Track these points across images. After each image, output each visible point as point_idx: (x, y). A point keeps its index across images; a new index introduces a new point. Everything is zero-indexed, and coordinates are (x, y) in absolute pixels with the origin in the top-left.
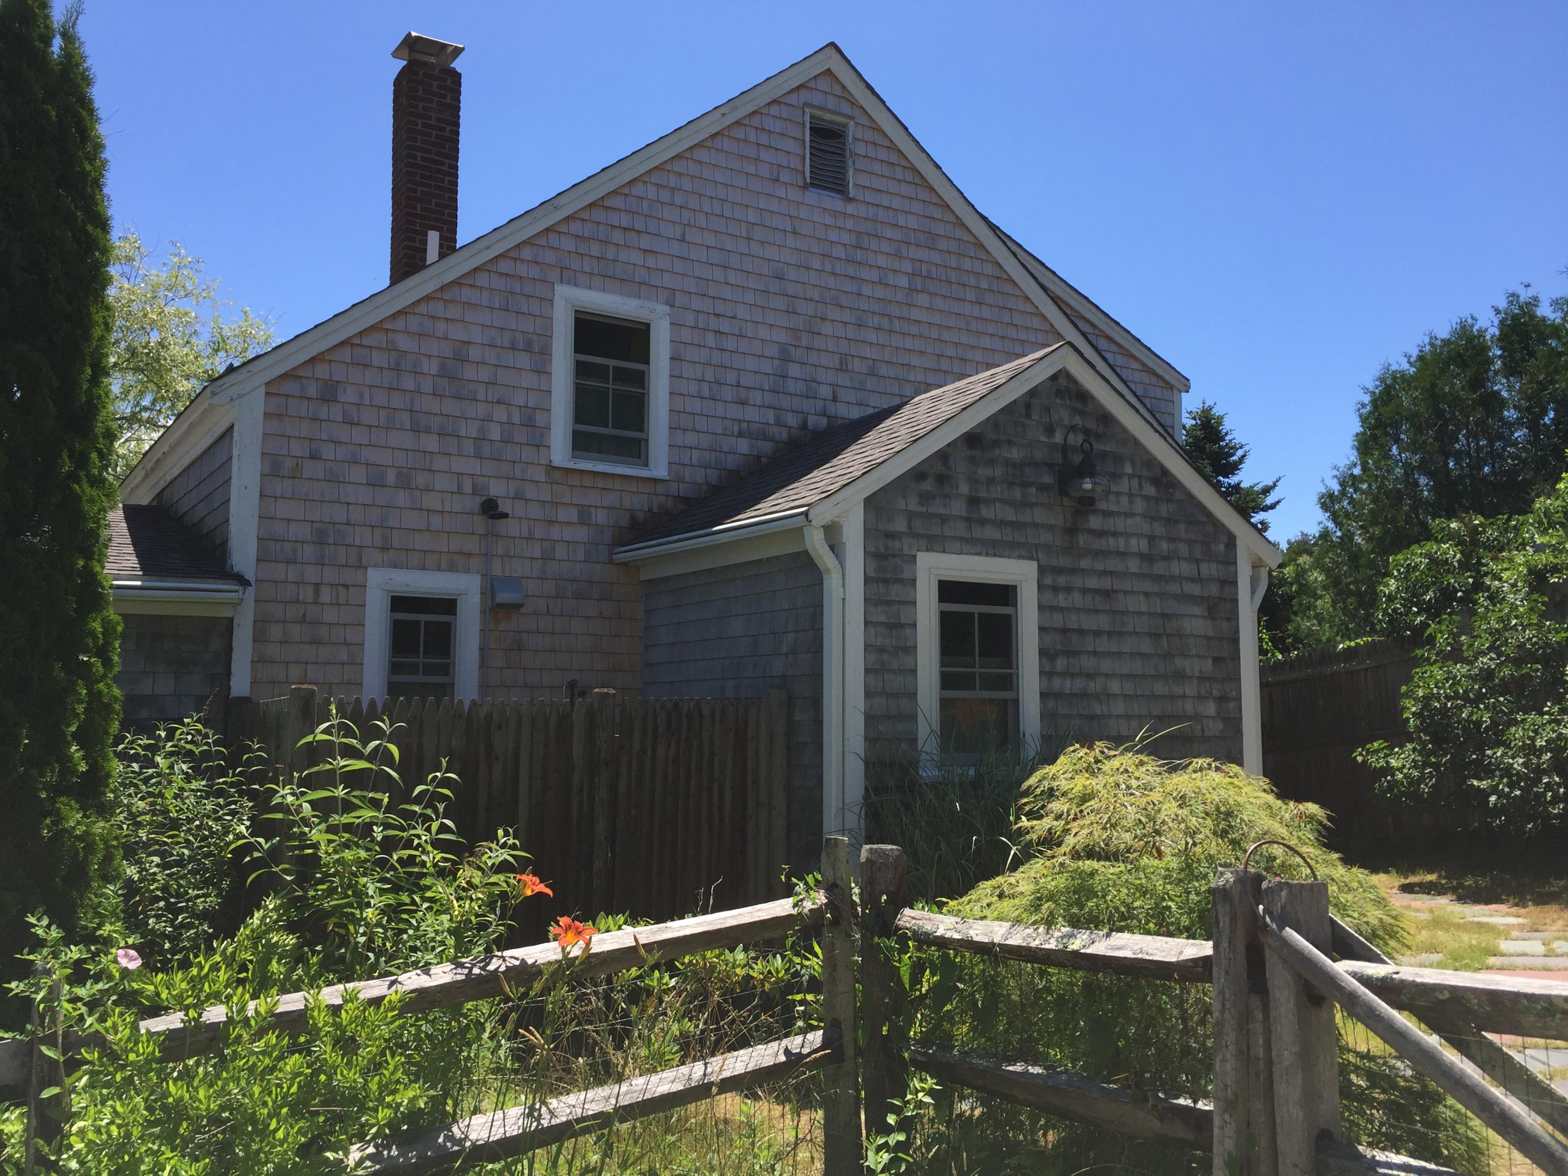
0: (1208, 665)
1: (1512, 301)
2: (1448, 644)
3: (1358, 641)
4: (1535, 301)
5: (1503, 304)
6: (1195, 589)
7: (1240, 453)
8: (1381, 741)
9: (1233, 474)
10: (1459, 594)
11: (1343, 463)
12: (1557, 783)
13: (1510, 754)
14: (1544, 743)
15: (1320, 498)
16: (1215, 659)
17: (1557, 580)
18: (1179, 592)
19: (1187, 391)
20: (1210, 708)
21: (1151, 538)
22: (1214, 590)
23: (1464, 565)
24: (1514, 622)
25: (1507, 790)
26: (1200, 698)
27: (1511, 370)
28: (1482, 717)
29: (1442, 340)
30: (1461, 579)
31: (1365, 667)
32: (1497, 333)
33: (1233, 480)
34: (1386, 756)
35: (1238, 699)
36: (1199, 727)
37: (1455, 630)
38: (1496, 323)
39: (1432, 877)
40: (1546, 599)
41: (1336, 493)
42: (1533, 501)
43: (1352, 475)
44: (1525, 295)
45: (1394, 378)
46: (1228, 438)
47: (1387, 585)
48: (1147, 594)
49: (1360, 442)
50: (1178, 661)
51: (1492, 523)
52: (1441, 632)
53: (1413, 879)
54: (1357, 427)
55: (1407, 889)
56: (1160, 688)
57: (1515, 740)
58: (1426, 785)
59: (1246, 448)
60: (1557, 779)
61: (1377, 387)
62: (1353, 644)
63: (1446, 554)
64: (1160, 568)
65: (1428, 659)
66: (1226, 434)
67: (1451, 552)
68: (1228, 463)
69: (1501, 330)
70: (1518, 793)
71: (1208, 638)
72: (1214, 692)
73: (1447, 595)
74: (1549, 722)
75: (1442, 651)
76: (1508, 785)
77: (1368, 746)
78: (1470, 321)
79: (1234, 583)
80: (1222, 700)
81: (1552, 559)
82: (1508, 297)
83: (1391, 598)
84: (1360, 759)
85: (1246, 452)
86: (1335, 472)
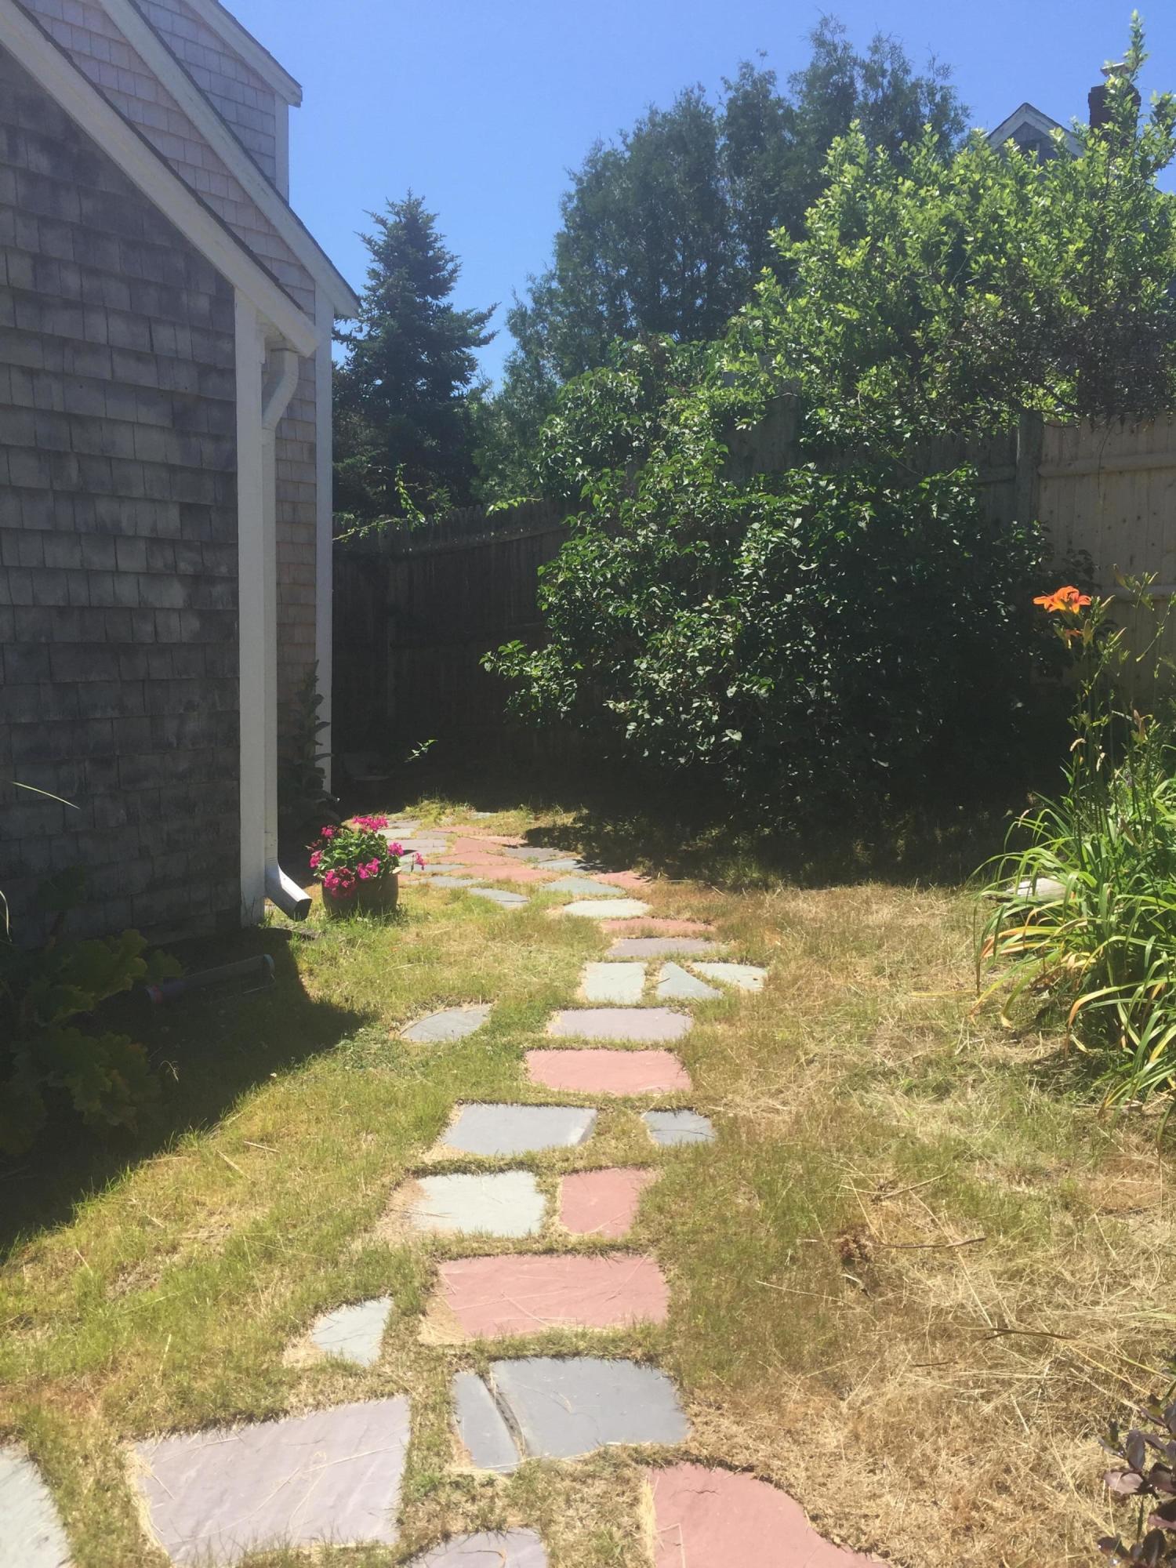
0: (170, 520)
1: (745, 74)
2: (608, 510)
3: (512, 501)
4: (770, 78)
5: (734, 78)
6: (147, 377)
7: (450, 266)
8: (517, 642)
9: (443, 294)
10: (635, 444)
11: (540, 272)
12: (709, 708)
13: (656, 666)
14: (696, 654)
15: (511, 318)
16: (186, 509)
17: (744, 427)
18: (108, 376)
19: (298, 105)
20: (175, 595)
21: (40, 261)
22: (183, 380)
23: (644, 405)
24: (686, 482)
25: (647, 716)
26: (151, 575)
27: (738, 167)
28: (629, 613)
29: (664, 116)
30: (635, 421)
31: (518, 537)
32: (725, 113)
33: (443, 302)
34: (523, 661)
35: (233, 579)
36: (149, 628)
37: (617, 490)
38: (725, 102)
39: (566, 819)
40: (726, 450)
41: (529, 312)
42: (729, 317)
43: (549, 290)
44: (761, 68)
45: (605, 166)
46: (438, 245)
47: (551, 426)
48: (31, 373)
49: (560, 245)
50: (104, 509)
51: (684, 350)
52: (599, 492)
53: (545, 821)
54: (559, 225)
55: (535, 838)
56: (60, 555)
57: (663, 646)
58: (564, 702)
59: (458, 261)
60: (710, 703)
61: (586, 173)
62: (505, 506)
63: (622, 386)
64: (60, 324)
65: (582, 530)
66: (436, 240)
67: (630, 385)
68: (437, 279)
69: (729, 109)
70: (660, 721)
71: (172, 469)
72: (182, 566)
73: (621, 444)
74: (707, 624)
75: (600, 519)
76: (650, 712)
77: (501, 648)
78: (696, 91)
79: (228, 373)
80: (199, 580)
81: (741, 397)
82: (741, 68)
83: (552, 443)
84: (488, 666)
85: (457, 266)
86: (530, 284)
